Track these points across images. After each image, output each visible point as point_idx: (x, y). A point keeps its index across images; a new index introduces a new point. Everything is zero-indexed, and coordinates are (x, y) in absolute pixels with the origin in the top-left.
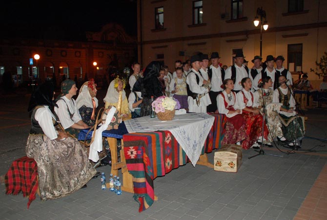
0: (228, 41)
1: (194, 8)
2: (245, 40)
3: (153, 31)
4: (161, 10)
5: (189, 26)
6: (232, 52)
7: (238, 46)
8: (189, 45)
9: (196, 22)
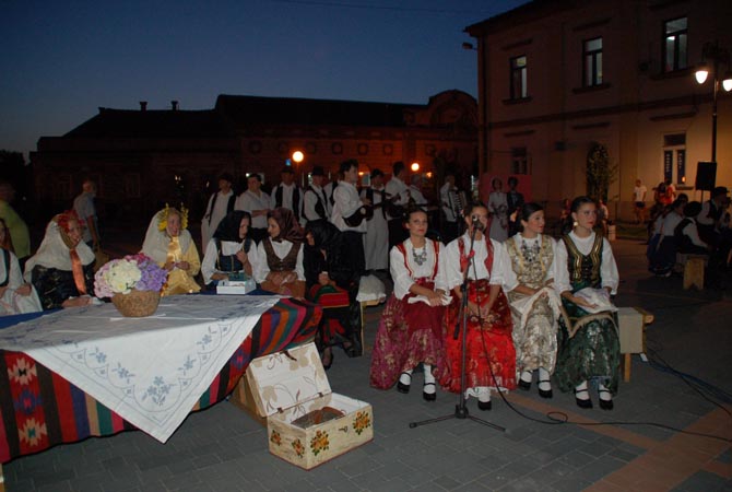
0: (654, 119)
1: (586, 53)
2: (691, 115)
3: (506, 102)
4: (522, 61)
5: (575, 91)
6: (662, 140)
7: (675, 128)
8: (576, 128)
9: (590, 83)
